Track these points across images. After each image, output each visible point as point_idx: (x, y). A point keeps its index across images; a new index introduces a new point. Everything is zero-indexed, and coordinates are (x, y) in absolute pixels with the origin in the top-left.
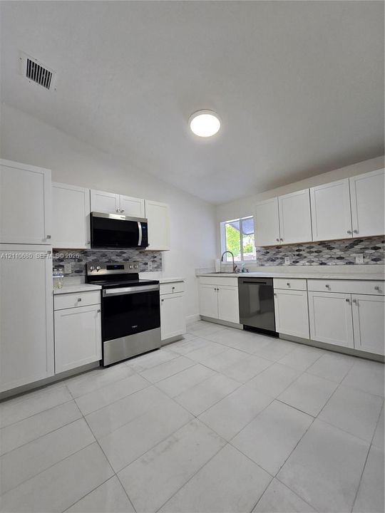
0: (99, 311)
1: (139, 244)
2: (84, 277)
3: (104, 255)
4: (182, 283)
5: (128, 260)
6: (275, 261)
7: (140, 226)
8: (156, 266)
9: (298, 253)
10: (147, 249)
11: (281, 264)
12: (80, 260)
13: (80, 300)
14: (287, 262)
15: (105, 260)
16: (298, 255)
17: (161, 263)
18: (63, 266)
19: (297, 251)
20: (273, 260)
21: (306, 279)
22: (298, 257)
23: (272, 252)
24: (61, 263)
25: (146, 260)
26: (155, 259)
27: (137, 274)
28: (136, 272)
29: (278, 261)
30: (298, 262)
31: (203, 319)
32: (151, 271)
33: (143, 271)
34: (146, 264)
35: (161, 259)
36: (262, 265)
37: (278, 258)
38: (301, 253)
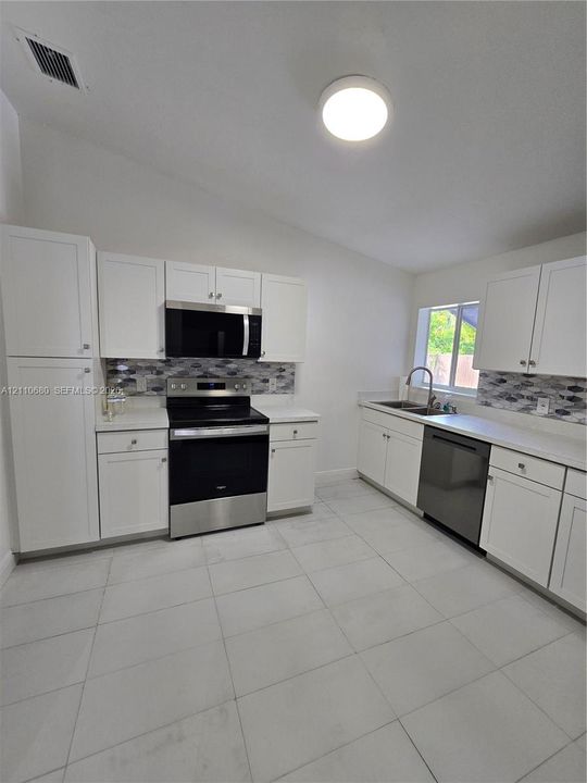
0: (164, 460)
1: (245, 353)
2: (165, 398)
3: (197, 366)
4: (314, 424)
5: (235, 374)
6: (515, 400)
7: (246, 322)
8: (283, 385)
9: (571, 394)
10: (260, 360)
11: (526, 409)
12: (159, 373)
13: (134, 442)
14: (542, 408)
15: (197, 373)
16: (571, 399)
17: (293, 381)
18: (134, 380)
19: (570, 389)
20: (511, 399)
21: (567, 467)
22: (570, 403)
23: (511, 382)
24: (132, 376)
25: (266, 374)
26: (283, 374)
27: (249, 398)
28: (246, 394)
29: (525, 402)
30: (567, 413)
31: (362, 478)
32: (274, 392)
33: (260, 392)
34: (266, 381)
35: (293, 374)
36: (487, 404)
37: (523, 397)
38: (578, 395)
